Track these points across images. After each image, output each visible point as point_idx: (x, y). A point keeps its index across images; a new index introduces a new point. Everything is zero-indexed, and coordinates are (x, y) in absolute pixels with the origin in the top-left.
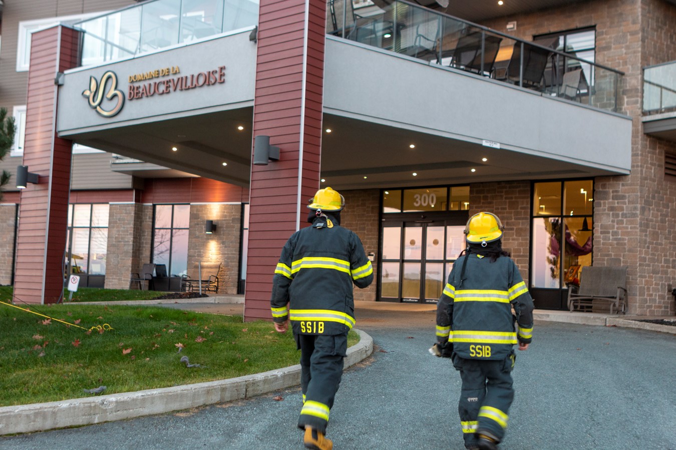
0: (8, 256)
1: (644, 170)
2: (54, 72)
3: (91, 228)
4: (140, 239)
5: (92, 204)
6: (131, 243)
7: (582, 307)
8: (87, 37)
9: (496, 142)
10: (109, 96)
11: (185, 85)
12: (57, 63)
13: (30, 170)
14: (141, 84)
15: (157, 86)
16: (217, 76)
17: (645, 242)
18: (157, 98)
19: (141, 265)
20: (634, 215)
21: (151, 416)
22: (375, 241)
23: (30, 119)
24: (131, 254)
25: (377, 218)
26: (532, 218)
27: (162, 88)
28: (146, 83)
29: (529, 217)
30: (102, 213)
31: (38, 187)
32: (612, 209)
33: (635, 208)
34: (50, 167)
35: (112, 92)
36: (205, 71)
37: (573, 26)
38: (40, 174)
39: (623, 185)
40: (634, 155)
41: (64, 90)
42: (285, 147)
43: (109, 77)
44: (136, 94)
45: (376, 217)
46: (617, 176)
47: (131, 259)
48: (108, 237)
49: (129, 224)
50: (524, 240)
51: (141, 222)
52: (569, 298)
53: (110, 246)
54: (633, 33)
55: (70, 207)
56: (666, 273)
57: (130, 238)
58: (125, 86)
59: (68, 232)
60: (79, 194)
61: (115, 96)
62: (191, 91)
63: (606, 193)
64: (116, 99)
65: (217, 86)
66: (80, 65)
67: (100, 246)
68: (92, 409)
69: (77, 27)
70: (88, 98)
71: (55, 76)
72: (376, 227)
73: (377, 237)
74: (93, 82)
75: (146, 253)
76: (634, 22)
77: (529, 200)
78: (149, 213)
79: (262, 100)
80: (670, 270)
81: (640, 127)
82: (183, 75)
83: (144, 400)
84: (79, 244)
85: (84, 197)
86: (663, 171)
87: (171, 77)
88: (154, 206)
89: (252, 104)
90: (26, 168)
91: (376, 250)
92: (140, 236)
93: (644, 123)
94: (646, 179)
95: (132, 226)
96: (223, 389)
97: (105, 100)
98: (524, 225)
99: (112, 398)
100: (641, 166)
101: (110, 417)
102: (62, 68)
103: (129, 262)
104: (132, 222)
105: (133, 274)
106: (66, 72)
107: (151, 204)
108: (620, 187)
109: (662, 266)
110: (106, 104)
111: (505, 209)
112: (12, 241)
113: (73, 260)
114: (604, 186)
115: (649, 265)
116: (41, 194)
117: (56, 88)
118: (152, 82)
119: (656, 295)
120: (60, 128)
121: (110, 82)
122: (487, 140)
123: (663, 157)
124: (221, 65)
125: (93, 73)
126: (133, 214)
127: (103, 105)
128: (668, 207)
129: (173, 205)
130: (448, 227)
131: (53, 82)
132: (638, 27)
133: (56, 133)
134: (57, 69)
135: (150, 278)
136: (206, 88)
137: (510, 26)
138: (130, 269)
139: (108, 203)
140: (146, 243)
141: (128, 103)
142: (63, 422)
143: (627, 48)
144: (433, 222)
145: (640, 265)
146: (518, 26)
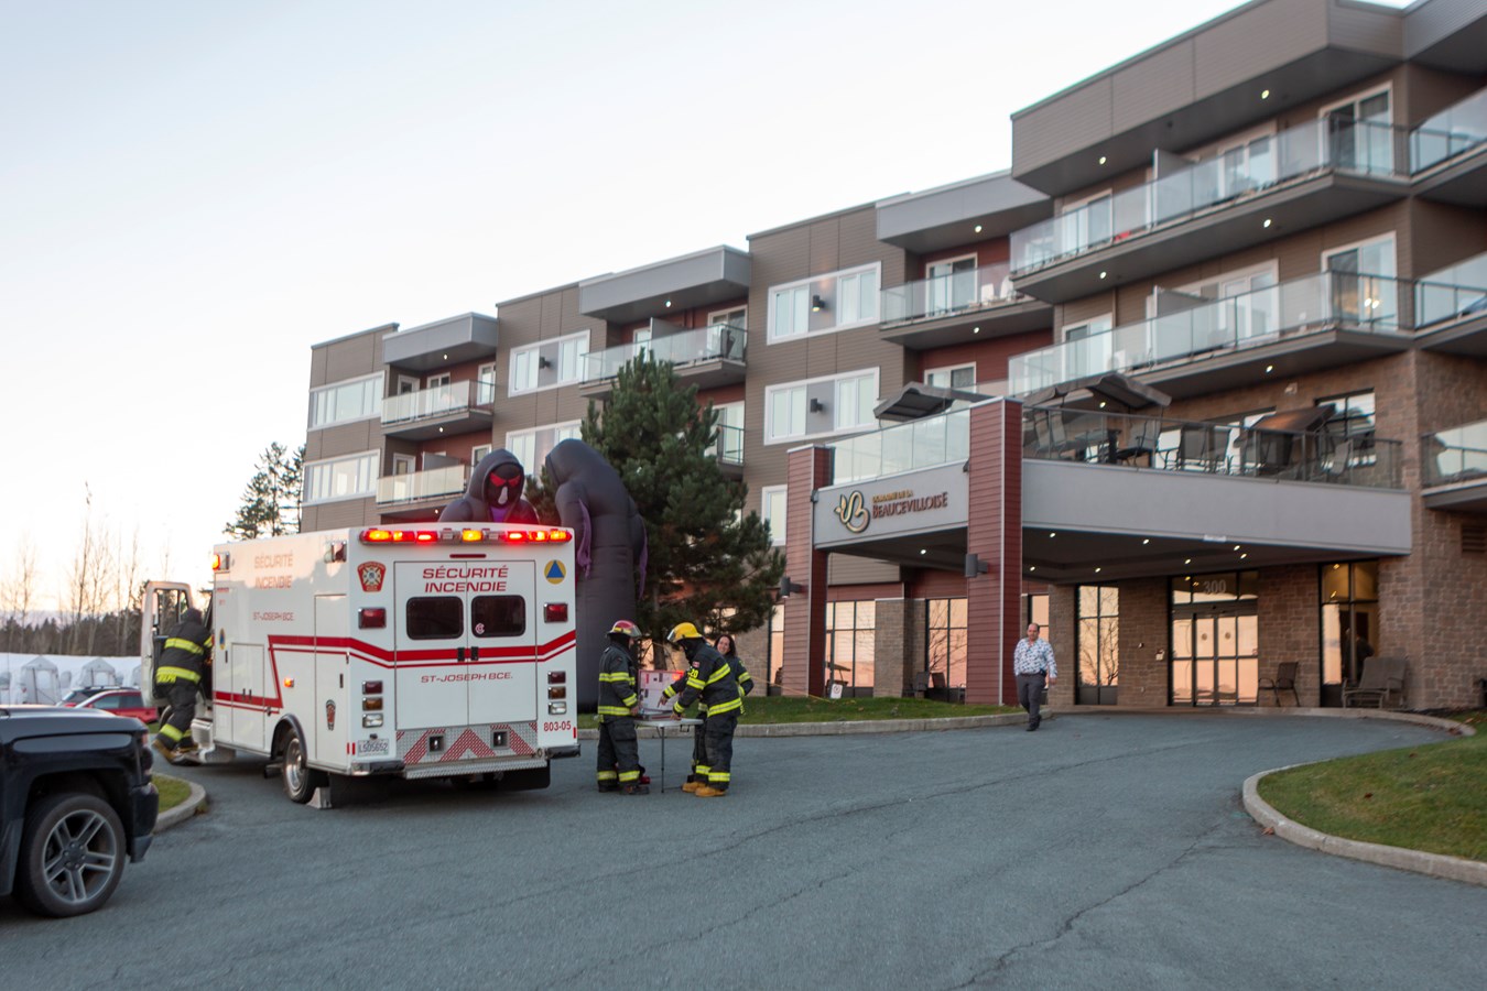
0: (763, 666)
1: (1428, 548)
2: (808, 490)
3: (855, 630)
4: (912, 642)
5: (855, 601)
6: (902, 647)
7: (1364, 702)
8: (837, 452)
9: (1221, 536)
10: (857, 513)
11: (916, 506)
12: (812, 481)
13: (792, 580)
14: (883, 504)
15: (895, 506)
16: (941, 499)
17: (1433, 628)
18: (895, 517)
19: (915, 674)
20: (1416, 599)
21: (868, 733)
22: (1164, 637)
23: (790, 532)
24: (902, 661)
25: (1165, 610)
26: (1321, 605)
27: (899, 508)
28: (887, 503)
29: (1317, 604)
30: (867, 611)
31: (799, 596)
32: (1396, 593)
33: (1418, 592)
34: (810, 577)
35: (859, 510)
36: (932, 495)
37: (1352, 390)
38: (801, 583)
39: (1406, 566)
40: (1415, 533)
41: (818, 506)
42: (992, 562)
43: (856, 497)
44: (878, 513)
45: (1162, 608)
46: (1398, 557)
47: (902, 666)
48: (876, 641)
49: (897, 624)
50: (1313, 630)
51: (913, 622)
52: (1344, 693)
53: (877, 651)
54: (1409, 398)
55: (829, 607)
56: (1470, 662)
57: (900, 642)
58: (869, 505)
59: (828, 636)
60: (841, 590)
61: (861, 514)
62: (921, 513)
63: (1390, 575)
64: (862, 517)
65: (942, 509)
66: (832, 484)
67: (867, 652)
68: (838, 727)
69: (829, 445)
70: (839, 514)
71: (810, 494)
72: (1164, 621)
73: (1166, 632)
74: (843, 501)
75: (920, 659)
76: (1409, 385)
77: (1317, 585)
78: (921, 610)
79: (973, 523)
80: (1476, 659)
81: (1419, 502)
82: (915, 497)
83: (864, 724)
84: (841, 650)
85: (846, 593)
86: (1459, 547)
87: (905, 499)
88: (927, 602)
89: (967, 524)
90: (789, 579)
91: (1166, 647)
92: (912, 638)
93: (1425, 497)
94: (1431, 558)
95: (902, 626)
96: (910, 724)
97: (853, 517)
98: (1312, 613)
99: (848, 722)
100: (1423, 544)
101: (847, 731)
102: (817, 486)
103: (900, 670)
104: (902, 622)
105: (905, 684)
106: (820, 490)
107: (923, 599)
108: (1402, 568)
109: (1463, 655)
110: (854, 521)
111: (1292, 595)
112: (766, 649)
113: (836, 672)
114: (1387, 568)
115: (1439, 654)
116: (802, 602)
117: (811, 504)
118: (892, 502)
119: (1453, 688)
120: (816, 542)
121: (857, 500)
122: (1210, 535)
123: (1458, 532)
124: (944, 491)
125: (843, 492)
126: (902, 612)
127: (852, 521)
128: (1468, 587)
129: (949, 600)
130: (1241, 619)
131: (809, 499)
132: (1412, 390)
133: (813, 546)
134: (812, 487)
135: (923, 688)
136: (933, 511)
137: (1289, 390)
138: (902, 678)
139: (872, 600)
140: (920, 647)
141: (872, 520)
142: (824, 732)
143: (1404, 413)
144: (1224, 612)
145: (1426, 654)
146: (1299, 388)
